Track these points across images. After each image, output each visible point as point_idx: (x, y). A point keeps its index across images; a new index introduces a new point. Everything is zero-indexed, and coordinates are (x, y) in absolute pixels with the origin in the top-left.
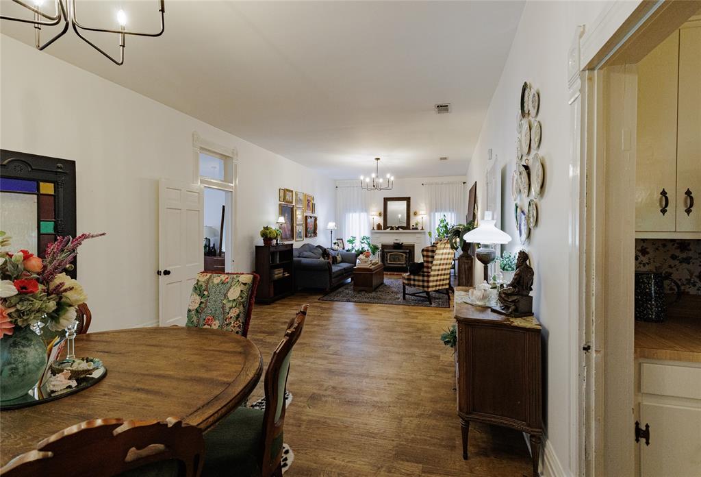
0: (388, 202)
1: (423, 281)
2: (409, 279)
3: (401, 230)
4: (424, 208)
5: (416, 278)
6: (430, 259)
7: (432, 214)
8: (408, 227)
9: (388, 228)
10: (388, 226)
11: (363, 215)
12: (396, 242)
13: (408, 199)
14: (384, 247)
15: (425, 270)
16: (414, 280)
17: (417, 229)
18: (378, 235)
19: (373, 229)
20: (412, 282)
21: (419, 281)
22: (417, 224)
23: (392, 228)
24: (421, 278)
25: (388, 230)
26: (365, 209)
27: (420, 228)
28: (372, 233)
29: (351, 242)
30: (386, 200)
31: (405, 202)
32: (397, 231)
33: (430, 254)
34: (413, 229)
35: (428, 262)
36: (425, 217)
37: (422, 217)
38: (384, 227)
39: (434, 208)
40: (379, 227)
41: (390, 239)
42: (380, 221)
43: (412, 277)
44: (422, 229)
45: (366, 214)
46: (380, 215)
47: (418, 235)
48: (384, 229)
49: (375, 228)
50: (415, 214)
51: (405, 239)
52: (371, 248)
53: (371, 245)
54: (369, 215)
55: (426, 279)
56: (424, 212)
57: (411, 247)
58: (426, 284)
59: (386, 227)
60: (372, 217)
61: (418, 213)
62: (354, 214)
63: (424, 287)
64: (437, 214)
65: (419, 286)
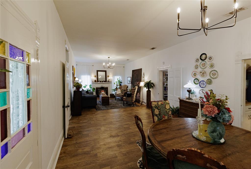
1: (131, 99)
2: (126, 99)
3: (104, 82)
4: (111, 74)
5: (129, 98)
6: (134, 92)
7: (114, 77)
8: (106, 81)
9: (99, 81)
10: (99, 80)
11: (89, 76)
12: (102, 86)
13: (105, 71)
14: (96, 88)
15: (132, 95)
16: (128, 99)
17: (109, 82)
18: (95, 84)
19: (93, 82)
20: (127, 100)
21: (130, 99)
22: (109, 80)
23: (100, 82)
24: (130, 98)
25: (99, 82)
26: (90, 74)
27: (110, 81)
28: (92, 83)
29: (85, 87)
30: (98, 71)
31: (105, 72)
32: (102, 82)
33: (134, 90)
34: (108, 82)
35: (133, 93)
36: (112, 77)
37: (110, 78)
38: (97, 81)
39: (115, 74)
40: (95, 81)
41: (99, 85)
42: (96, 79)
44: (111, 82)
45: (90, 76)
46: (95, 76)
47: (109, 84)
48: (97, 82)
50: (108, 76)
51: (105, 85)
52: (92, 89)
53: (92, 88)
54: (91, 76)
55: (132, 98)
56: (111, 76)
57: (107, 88)
58: (132, 100)
59: (98, 81)
60: (92, 77)
61: (109, 76)
62: (85, 76)
63: (131, 101)
64: (116, 77)
65: (130, 101)
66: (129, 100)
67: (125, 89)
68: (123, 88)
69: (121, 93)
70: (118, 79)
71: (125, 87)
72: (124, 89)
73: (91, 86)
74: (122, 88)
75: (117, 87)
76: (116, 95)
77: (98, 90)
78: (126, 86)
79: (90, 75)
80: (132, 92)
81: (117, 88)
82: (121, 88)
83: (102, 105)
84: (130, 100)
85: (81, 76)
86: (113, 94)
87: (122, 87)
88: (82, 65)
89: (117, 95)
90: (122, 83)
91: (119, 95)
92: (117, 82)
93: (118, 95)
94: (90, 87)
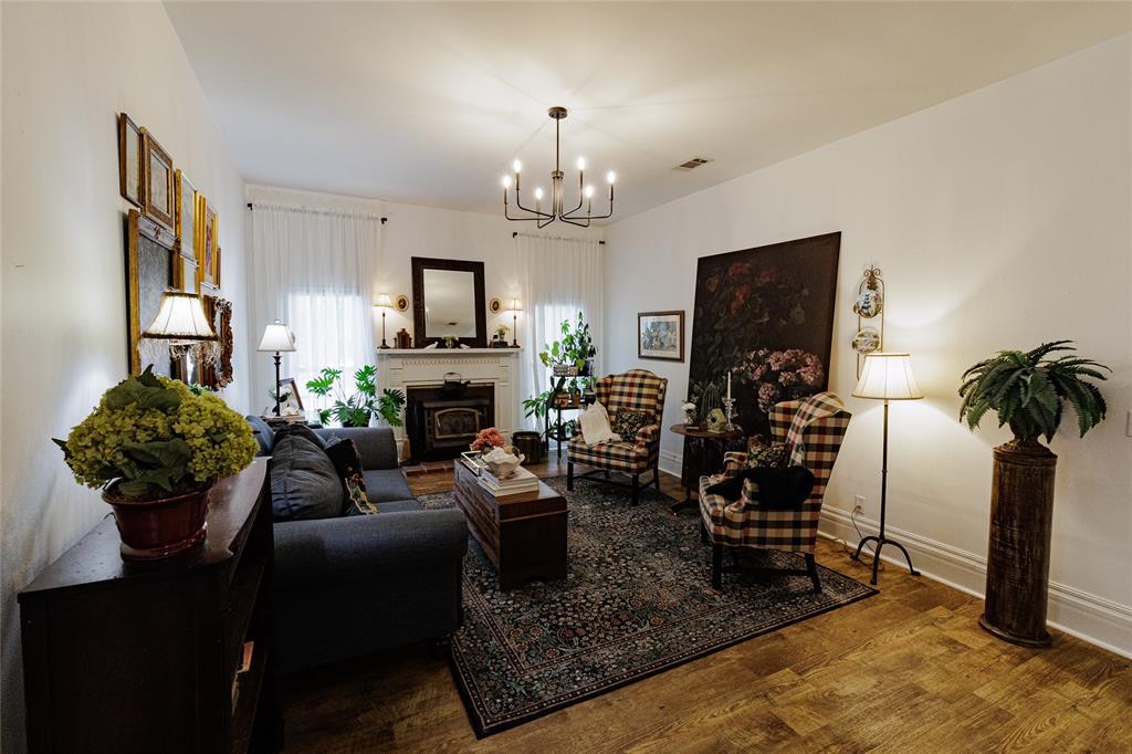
0: (426, 272)
1: (796, 525)
2: (746, 524)
3: (465, 349)
4: (519, 293)
5: (772, 516)
6: (827, 456)
7: (537, 308)
8: (479, 340)
9: (432, 341)
10: (429, 335)
11: (351, 303)
12: (450, 378)
13: (477, 269)
14: (410, 391)
16: (763, 524)
17: (504, 345)
18: (397, 363)
19: (384, 346)
21: (780, 525)
22: (502, 333)
23: (442, 343)
24: (789, 516)
25: (431, 349)
26: (358, 282)
27: (510, 343)
28: (381, 357)
29: (320, 387)
30: (419, 265)
31: (471, 275)
32: (457, 350)
33: (829, 440)
34: (496, 345)
35: (819, 465)
36: (520, 315)
37: (510, 316)
38: (416, 338)
39: (543, 292)
40: (403, 339)
41: (430, 372)
42: (403, 321)
43: (755, 516)
44: (515, 346)
45: (358, 300)
46: (402, 304)
47: (503, 360)
48: (417, 347)
49: (390, 343)
50: (496, 306)
51: (473, 371)
52: (382, 400)
53: (379, 394)
54: (369, 302)
55: (806, 516)
56: (519, 304)
57: (488, 391)
58: (805, 533)
59: (422, 341)
60: (378, 312)
61: (503, 304)
62: (319, 299)
63: (796, 541)
64: (548, 309)
65: (779, 541)
66: (771, 533)
67: (644, 401)
68: (621, 394)
69: (617, 437)
70: (565, 328)
71: (641, 386)
72: (634, 400)
73: (370, 378)
74: (616, 398)
75: (562, 381)
76: (582, 451)
77: (421, 409)
78: (647, 381)
79: (358, 293)
80: (812, 456)
81: (559, 390)
82: (607, 395)
83: (505, 589)
84: (788, 533)
85: (290, 297)
86: (536, 434)
87: (618, 389)
88: (298, 206)
89: (590, 452)
90: (592, 353)
91: (608, 455)
92: (556, 344)
93: (599, 454)
94: (361, 388)
